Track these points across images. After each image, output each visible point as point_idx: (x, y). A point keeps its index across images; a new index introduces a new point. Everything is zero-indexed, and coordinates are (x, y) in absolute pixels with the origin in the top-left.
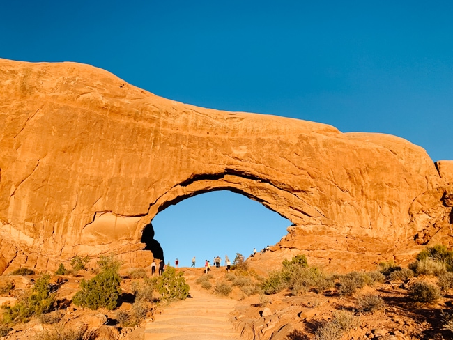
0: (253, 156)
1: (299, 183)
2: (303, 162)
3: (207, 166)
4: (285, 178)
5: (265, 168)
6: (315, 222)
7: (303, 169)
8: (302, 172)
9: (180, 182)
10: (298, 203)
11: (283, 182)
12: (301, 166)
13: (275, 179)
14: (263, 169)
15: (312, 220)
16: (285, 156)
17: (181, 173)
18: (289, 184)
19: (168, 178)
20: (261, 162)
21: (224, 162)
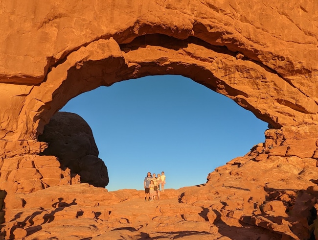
0: (238, 7)
1: (305, 56)
2: (313, 22)
3: (164, 9)
4: (284, 48)
5: (255, 31)
6: (310, 121)
7: (310, 34)
8: (310, 38)
9: (113, 32)
10: (291, 93)
11: (281, 54)
12: (309, 29)
13: (268, 50)
14: (251, 31)
15: (307, 118)
16: (286, 11)
17: (116, 12)
18: (291, 58)
19: (89, 16)
20: (249, 18)
21: (192, 10)
